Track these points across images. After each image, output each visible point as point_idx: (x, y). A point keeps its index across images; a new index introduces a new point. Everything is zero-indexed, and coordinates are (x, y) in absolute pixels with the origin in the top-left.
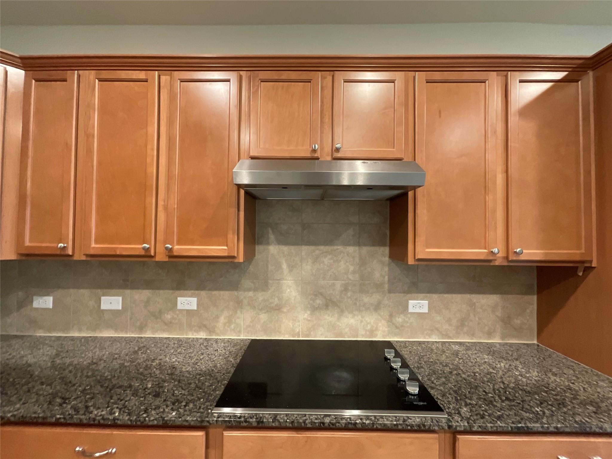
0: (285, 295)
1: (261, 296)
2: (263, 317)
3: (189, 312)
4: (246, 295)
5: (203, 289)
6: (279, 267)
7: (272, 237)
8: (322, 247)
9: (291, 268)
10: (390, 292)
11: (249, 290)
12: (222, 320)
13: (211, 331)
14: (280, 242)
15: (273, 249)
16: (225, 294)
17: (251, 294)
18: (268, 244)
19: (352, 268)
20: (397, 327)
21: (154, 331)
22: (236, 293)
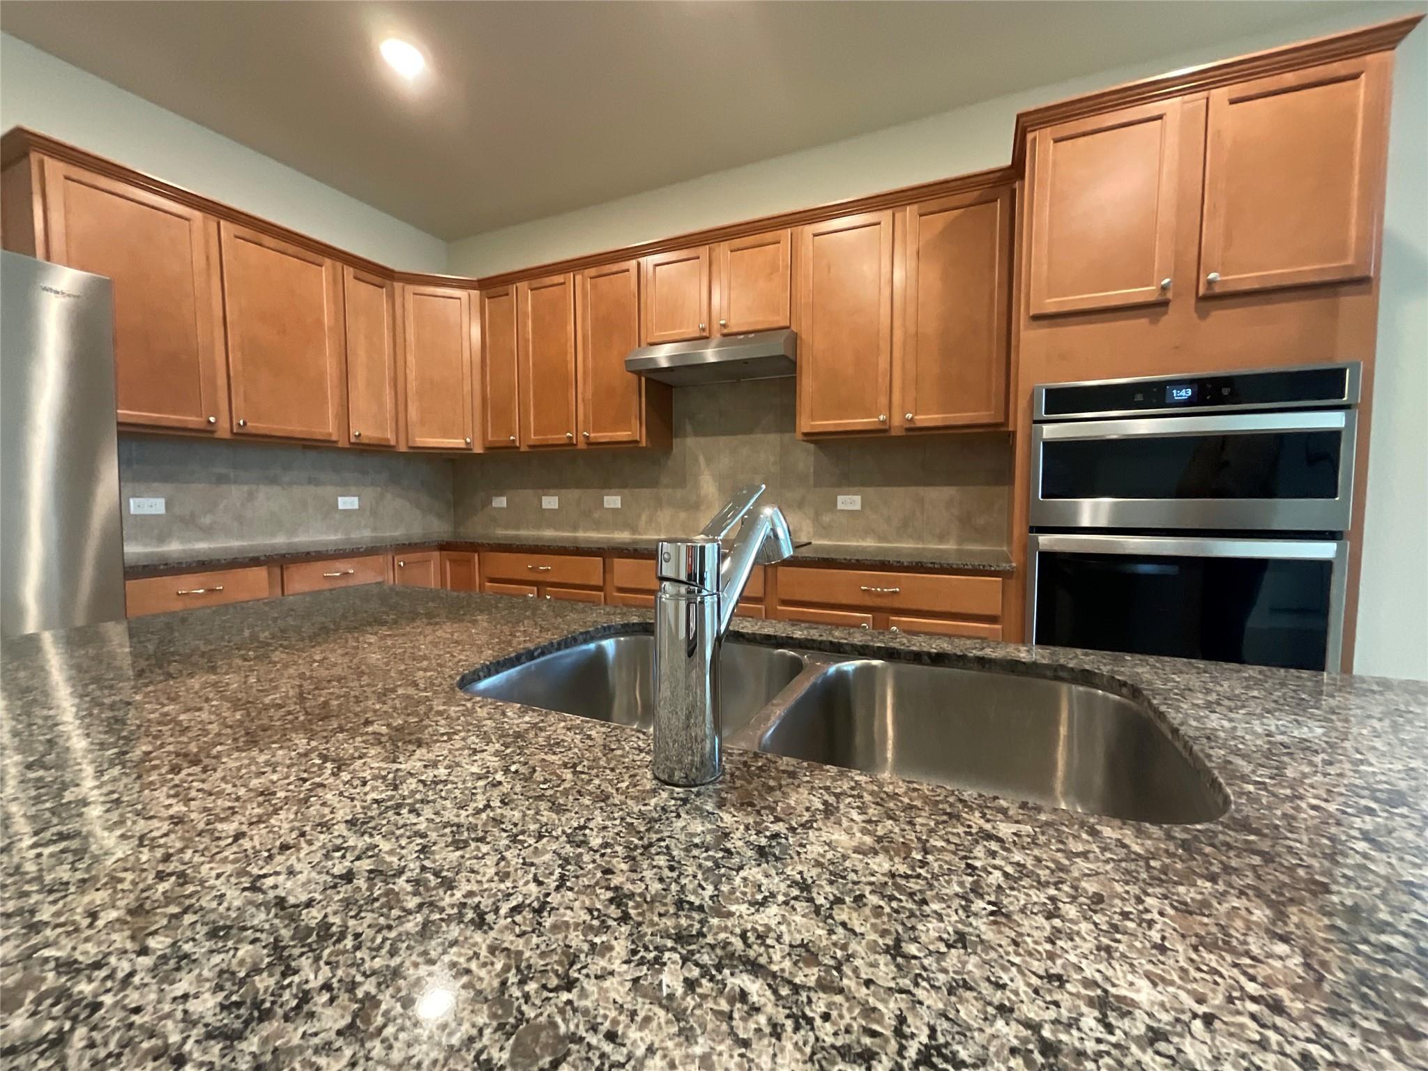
0: (703, 492)
1: (679, 493)
2: (683, 515)
3: (614, 510)
4: (665, 493)
5: (625, 487)
6: (696, 460)
7: (689, 428)
8: (740, 437)
9: (709, 460)
10: (815, 486)
11: (667, 487)
12: (644, 518)
13: (634, 530)
14: (696, 434)
15: (690, 441)
16: (645, 492)
17: (670, 491)
18: (686, 436)
19: (772, 459)
20: (824, 528)
21: (585, 530)
22: (655, 490)
